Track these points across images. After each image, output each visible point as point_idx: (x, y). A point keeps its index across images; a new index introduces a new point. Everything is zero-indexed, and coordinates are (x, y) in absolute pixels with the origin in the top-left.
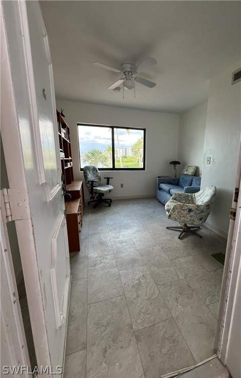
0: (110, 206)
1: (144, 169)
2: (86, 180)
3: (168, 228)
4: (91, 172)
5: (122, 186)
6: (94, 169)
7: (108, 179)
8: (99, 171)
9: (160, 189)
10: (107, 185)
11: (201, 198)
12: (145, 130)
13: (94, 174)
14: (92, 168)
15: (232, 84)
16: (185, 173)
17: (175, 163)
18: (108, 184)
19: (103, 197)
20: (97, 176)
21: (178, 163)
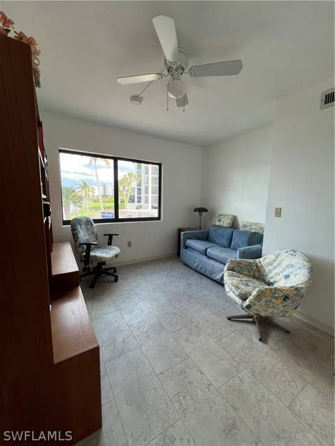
0: (116, 280)
1: (159, 218)
2: (76, 241)
3: (229, 319)
4: (83, 227)
5: (129, 244)
6: (88, 222)
7: (111, 236)
8: (95, 225)
9: (186, 247)
10: (109, 246)
11: (275, 268)
12: (160, 165)
13: (88, 229)
14: (84, 220)
15: (321, 109)
16: (217, 223)
17: (201, 210)
18: (110, 244)
19: (103, 267)
20: (93, 233)
21: (205, 210)
